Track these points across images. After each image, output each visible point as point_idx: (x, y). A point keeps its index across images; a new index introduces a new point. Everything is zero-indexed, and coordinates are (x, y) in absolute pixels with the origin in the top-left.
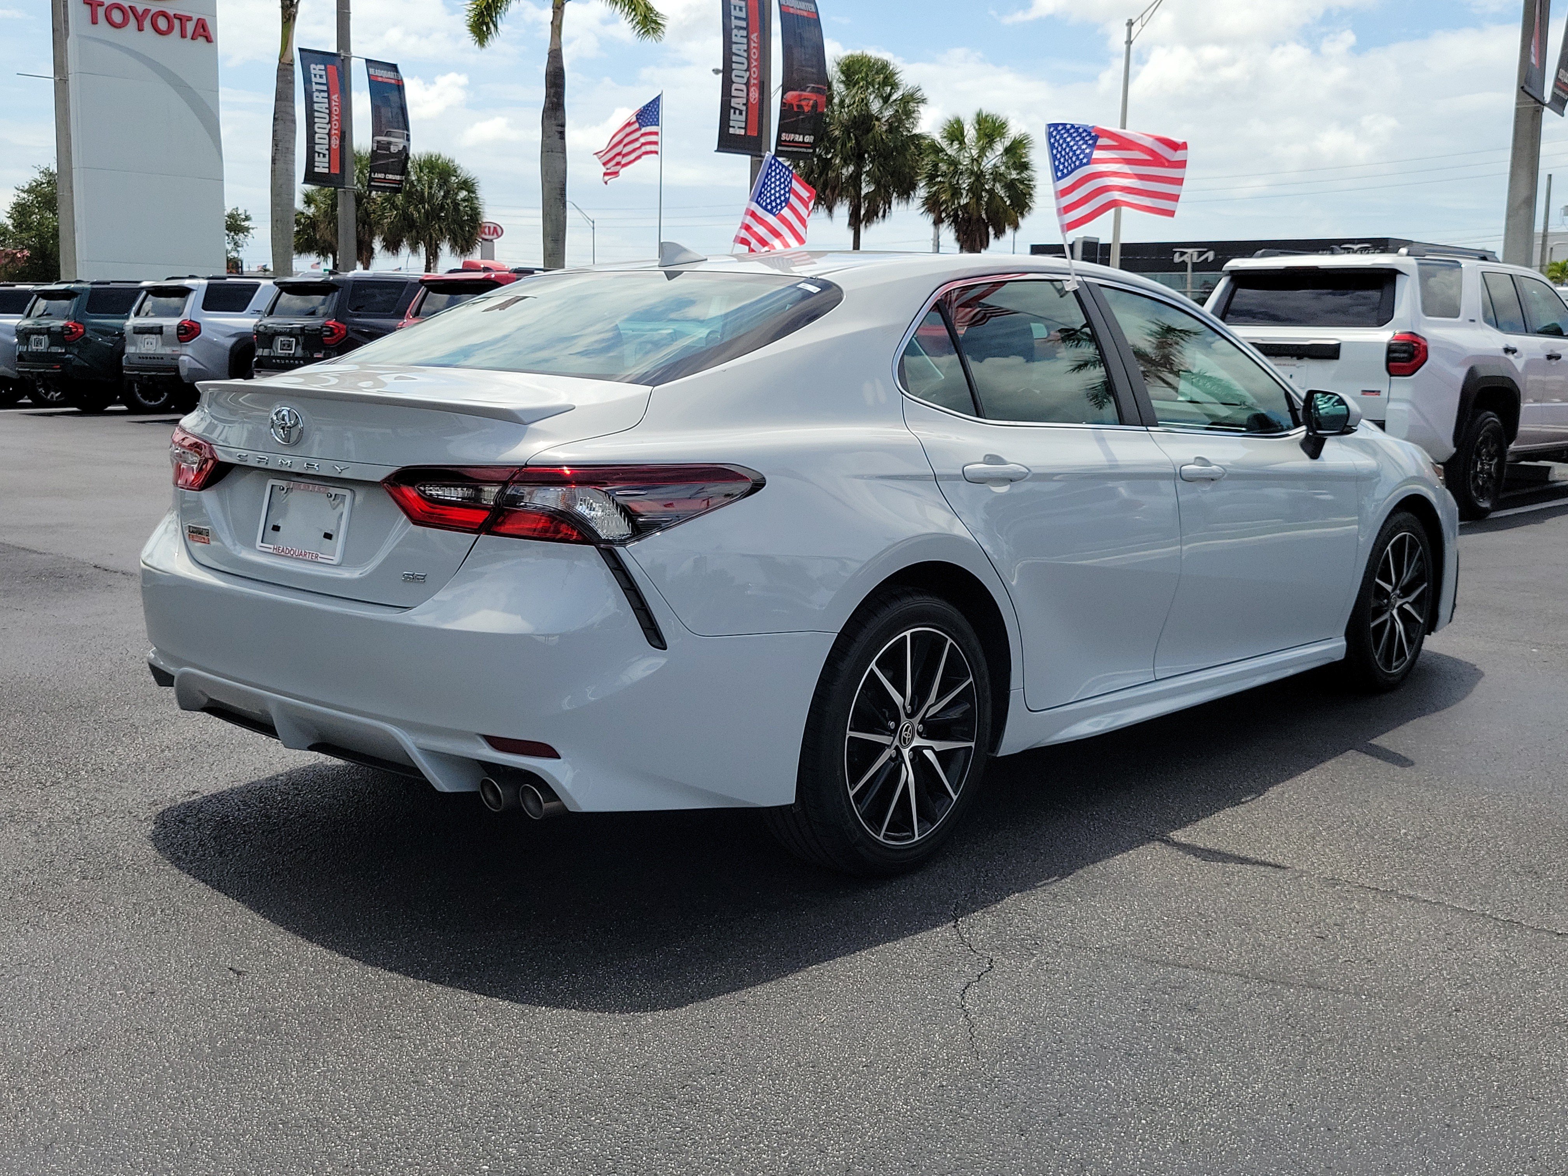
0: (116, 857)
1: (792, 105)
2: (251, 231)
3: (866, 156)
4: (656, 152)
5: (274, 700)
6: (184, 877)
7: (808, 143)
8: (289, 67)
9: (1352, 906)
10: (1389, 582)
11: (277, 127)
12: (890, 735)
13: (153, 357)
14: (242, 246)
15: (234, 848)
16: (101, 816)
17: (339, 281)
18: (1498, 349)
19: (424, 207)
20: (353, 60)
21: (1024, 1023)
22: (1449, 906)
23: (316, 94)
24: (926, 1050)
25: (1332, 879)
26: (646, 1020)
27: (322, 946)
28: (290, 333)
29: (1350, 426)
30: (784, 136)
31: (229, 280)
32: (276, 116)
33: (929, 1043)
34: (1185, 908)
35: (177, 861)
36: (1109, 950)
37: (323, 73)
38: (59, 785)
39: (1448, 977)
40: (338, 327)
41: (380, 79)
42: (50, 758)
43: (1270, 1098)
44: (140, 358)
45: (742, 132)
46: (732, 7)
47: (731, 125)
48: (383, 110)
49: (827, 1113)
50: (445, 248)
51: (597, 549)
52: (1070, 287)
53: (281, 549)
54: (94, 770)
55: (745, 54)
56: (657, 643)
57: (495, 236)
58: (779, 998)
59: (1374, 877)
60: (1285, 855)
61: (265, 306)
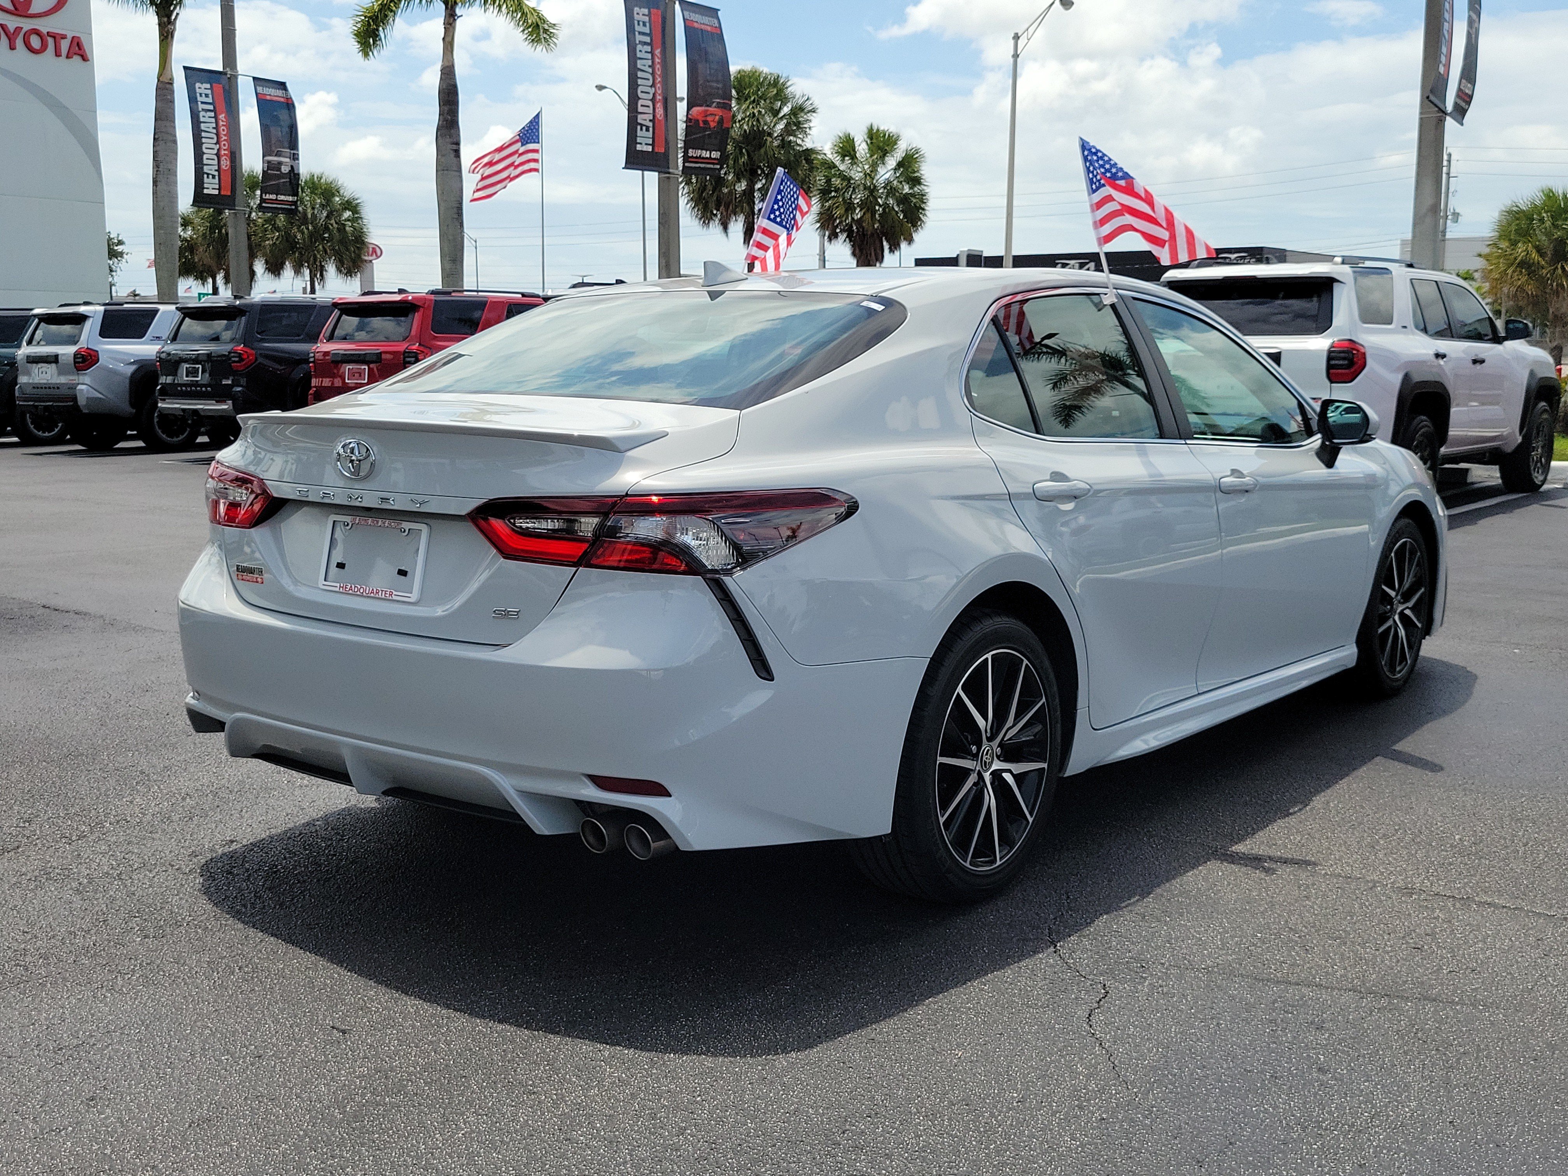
0: (172, 913)
1: (698, 120)
2: (125, 256)
3: (759, 172)
4: (536, 170)
5: (347, 745)
6: (251, 932)
7: (714, 159)
8: (168, 86)
9: (1436, 915)
10: (1393, 588)
11: (158, 148)
12: (973, 760)
13: (48, 387)
14: (116, 271)
15: (293, 899)
16: (142, 870)
17: (246, 305)
18: (1429, 354)
19: (308, 229)
20: (240, 79)
21: (1160, 1050)
22: (1528, 911)
23: (202, 114)
24: (1074, 1082)
25: (1406, 888)
26: (780, 1063)
27: (421, 998)
28: (196, 360)
29: (1370, 435)
30: (691, 153)
31: (125, 306)
32: (156, 137)
33: (1074, 1074)
34: (1274, 923)
35: (237, 915)
36: (1216, 970)
37: (209, 92)
38: (86, 838)
39: (1555, 983)
40: (246, 352)
41: (268, 98)
42: (67, 810)
43: (1429, 1116)
44: (34, 387)
45: (650, 149)
46: (636, 22)
47: (638, 141)
48: (272, 129)
49: (998, 1152)
50: (331, 269)
51: (704, 579)
52: (1107, 300)
53: (349, 587)
54: (118, 821)
55: (650, 70)
56: (764, 675)
57: (374, 256)
58: (907, 1035)
59: (1446, 884)
60: (1352, 866)
61: (166, 333)
